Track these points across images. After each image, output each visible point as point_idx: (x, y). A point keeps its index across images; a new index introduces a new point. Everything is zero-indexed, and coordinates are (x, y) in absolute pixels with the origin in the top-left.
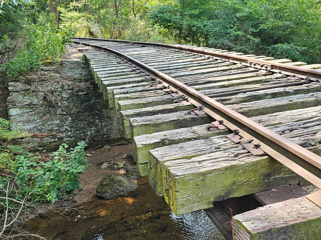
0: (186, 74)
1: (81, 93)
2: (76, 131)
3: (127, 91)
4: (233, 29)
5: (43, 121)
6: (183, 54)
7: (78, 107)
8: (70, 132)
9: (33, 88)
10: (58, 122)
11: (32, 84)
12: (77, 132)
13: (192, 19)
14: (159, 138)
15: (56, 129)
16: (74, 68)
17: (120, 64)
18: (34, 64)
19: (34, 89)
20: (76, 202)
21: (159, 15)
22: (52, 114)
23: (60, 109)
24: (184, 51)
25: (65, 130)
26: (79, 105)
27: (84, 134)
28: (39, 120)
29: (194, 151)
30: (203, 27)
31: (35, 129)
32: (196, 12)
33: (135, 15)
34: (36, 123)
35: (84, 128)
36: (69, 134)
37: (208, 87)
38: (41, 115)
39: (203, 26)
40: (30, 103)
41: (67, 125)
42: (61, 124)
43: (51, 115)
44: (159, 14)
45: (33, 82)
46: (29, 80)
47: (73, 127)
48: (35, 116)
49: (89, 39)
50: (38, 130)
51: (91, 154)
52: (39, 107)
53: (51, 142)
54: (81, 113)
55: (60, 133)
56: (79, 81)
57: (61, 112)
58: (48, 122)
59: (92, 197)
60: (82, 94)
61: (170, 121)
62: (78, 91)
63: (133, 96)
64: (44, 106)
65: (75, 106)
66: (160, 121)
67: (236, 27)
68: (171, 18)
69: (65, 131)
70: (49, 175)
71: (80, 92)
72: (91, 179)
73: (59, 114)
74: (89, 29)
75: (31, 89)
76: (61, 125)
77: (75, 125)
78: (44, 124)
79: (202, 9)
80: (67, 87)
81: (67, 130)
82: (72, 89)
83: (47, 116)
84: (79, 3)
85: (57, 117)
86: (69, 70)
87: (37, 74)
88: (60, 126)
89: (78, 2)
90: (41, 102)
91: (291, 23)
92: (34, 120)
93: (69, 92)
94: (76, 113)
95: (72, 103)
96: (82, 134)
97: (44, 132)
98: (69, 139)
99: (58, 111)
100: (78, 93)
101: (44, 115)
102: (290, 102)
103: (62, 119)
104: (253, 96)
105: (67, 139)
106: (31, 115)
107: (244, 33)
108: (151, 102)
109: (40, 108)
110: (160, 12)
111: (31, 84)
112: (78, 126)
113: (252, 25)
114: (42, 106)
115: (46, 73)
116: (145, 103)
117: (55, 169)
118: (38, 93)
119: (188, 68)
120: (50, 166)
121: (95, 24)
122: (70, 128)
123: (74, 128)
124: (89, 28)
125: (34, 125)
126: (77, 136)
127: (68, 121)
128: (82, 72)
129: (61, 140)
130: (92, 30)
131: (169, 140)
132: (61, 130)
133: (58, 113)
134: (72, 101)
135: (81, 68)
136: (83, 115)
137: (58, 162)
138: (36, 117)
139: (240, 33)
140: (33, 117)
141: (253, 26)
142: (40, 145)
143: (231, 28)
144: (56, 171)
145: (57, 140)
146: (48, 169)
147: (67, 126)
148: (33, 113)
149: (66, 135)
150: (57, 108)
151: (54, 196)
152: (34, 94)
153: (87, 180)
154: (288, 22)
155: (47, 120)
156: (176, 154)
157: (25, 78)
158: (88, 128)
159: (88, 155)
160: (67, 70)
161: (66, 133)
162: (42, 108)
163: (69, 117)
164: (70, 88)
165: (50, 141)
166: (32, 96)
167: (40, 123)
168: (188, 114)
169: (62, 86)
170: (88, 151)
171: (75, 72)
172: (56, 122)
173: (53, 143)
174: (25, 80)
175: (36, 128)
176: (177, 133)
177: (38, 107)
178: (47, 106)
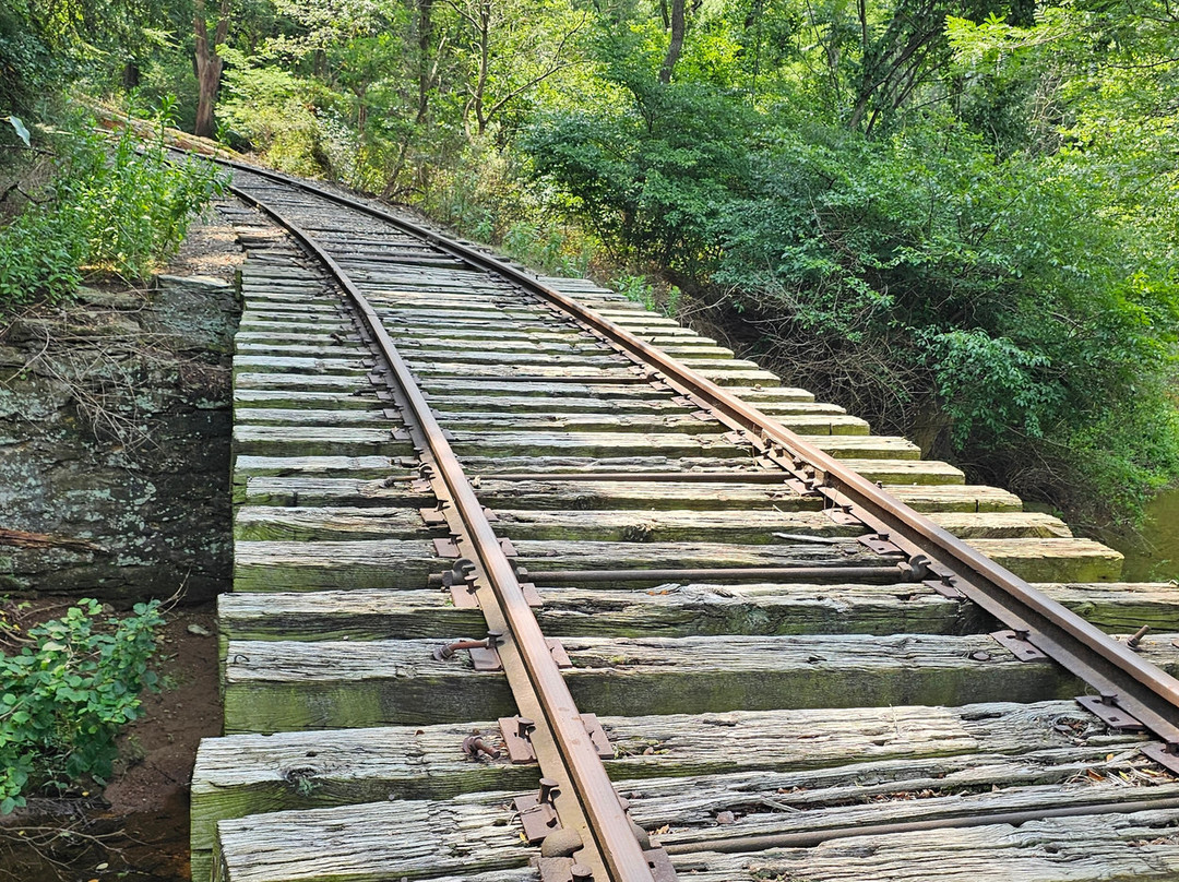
0: (538, 443)
1: (206, 404)
2: (166, 536)
3: (296, 494)
4: (805, 248)
5: (49, 486)
6: (576, 337)
7: (188, 452)
8: (144, 538)
9: (32, 363)
10: (106, 494)
11: (34, 347)
12: (168, 540)
13: (671, 183)
14: (283, 763)
15: (95, 518)
16: (199, 308)
17: (340, 344)
18: (51, 278)
19: (35, 367)
20: (106, 807)
21: (558, 148)
22: (87, 465)
23: (119, 451)
24: (586, 327)
25: (126, 526)
26: (192, 444)
27: (196, 549)
28: (35, 479)
29: (371, 855)
30: (704, 219)
31: (16, 509)
32: (686, 159)
33: (483, 124)
34: (21, 488)
35: (196, 528)
36: (139, 542)
37: (578, 528)
38: (46, 461)
39: (705, 215)
40: (16, 414)
41: (136, 508)
42: (117, 503)
43: (83, 467)
44: (559, 143)
45: (37, 340)
46: (22, 334)
47: (158, 520)
48: (24, 462)
49: (302, 187)
50: (26, 514)
51: (206, 629)
52: (44, 435)
53: (65, 564)
54: (194, 472)
55: (107, 535)
56: (208, 357)
57: (122, 463)
58: (69, 490)
59: (171, 797)
60: (210, 405)
61: (365, 680)
62: (198, 394)
63: (304, 524)
64: (64, 432)
65: (176, 448)
66: (329, 675)
67: (813, 241)
68: (598, 167)
69: (125, 531)
70: (13, 706)
71: (204, 400)
72: (186, 725)
73: (114, 468)
74: (317, 144)
75: (27, 364)
76: (113, 507)
77: (164, 515)
78: (51, 498)
79: (711, 152)
80: (158, 375)
81: (132, 526)
82: (177, 385)
83: (67, 467)
84: (298, 43)
85: (104, 478)
86: (180, 314)
87: (57, 314)
88: (111, 510)
89: (295, 41)
90: (56, 416)
91: (1006, 259)
92: (17, 477)
93: (163, 395)
94: (177, 473)
95: (168, 434)
96: (187, 551)
97: (48, 523)
98: (138, 560)
99: (113, 458)
100: (195, 402)
101: (58, 463)
102: (809, 666)
103: (121, 485)
104: (702, 607)
105: (129, 560)
106: (11, 459)
107: (839, 268)
108: (349, 567)
109: (49, 438)
110: (560, 138)
111: (27, 348)
112: (179, 519)
113: (872, 244)
114: (55, 429)
115: (92, 314)
116: (327, 564)
117: (36, 690)
118: (47, 381)
119: (557, 415)
120: (24, 673)
121: (340, 128)
122: (146, 523)
123: (160, 522)
124: (316, 139)
125: (13, 496)
126: (169, 555)
127: (142, 496)
128: (228, 327)
129: (105, 561)
130: (325, 146)
131: (315, 781)
132: (112, 526)
133: (111, 463)
134: (169, 425)
135: (224, 314)
136: (205, 480)
137: (53, 662)
138: (25, 468)
139: (825, 265)
140: (14, 467)
141: (874, 247)
142: (26, 571)
143: (797, 241)
144: (37, 698)
145: (90, 557)
146: (13, 683)
147: (136, 513)
148: (19, 450)
149: (128, 547)
150: (111, 443)
151: (15, 791)
152: (34, 384)
153: (168, 728)
154: (998, 257)
155: (65, 484)
156: (306, 856)
157: (10, 323)
158: (213, 531)
159: (195, 629)
160: (172, 313)
161: (128, 537)
162: (53, 437)
163: (149, 484)
164: (169, 379)
165: (63, 558)
166: (24, 392)
167: (38, 491)
168: (443, 657)
169: (142, 369)
170: (200, 612)
171: (200, 323)
172: (97, 493)
173: (74, 567)
174: (10, 331)
175: (20, 508)
176: (360, 749)
177: (42, 431)
178: (74, 432)
